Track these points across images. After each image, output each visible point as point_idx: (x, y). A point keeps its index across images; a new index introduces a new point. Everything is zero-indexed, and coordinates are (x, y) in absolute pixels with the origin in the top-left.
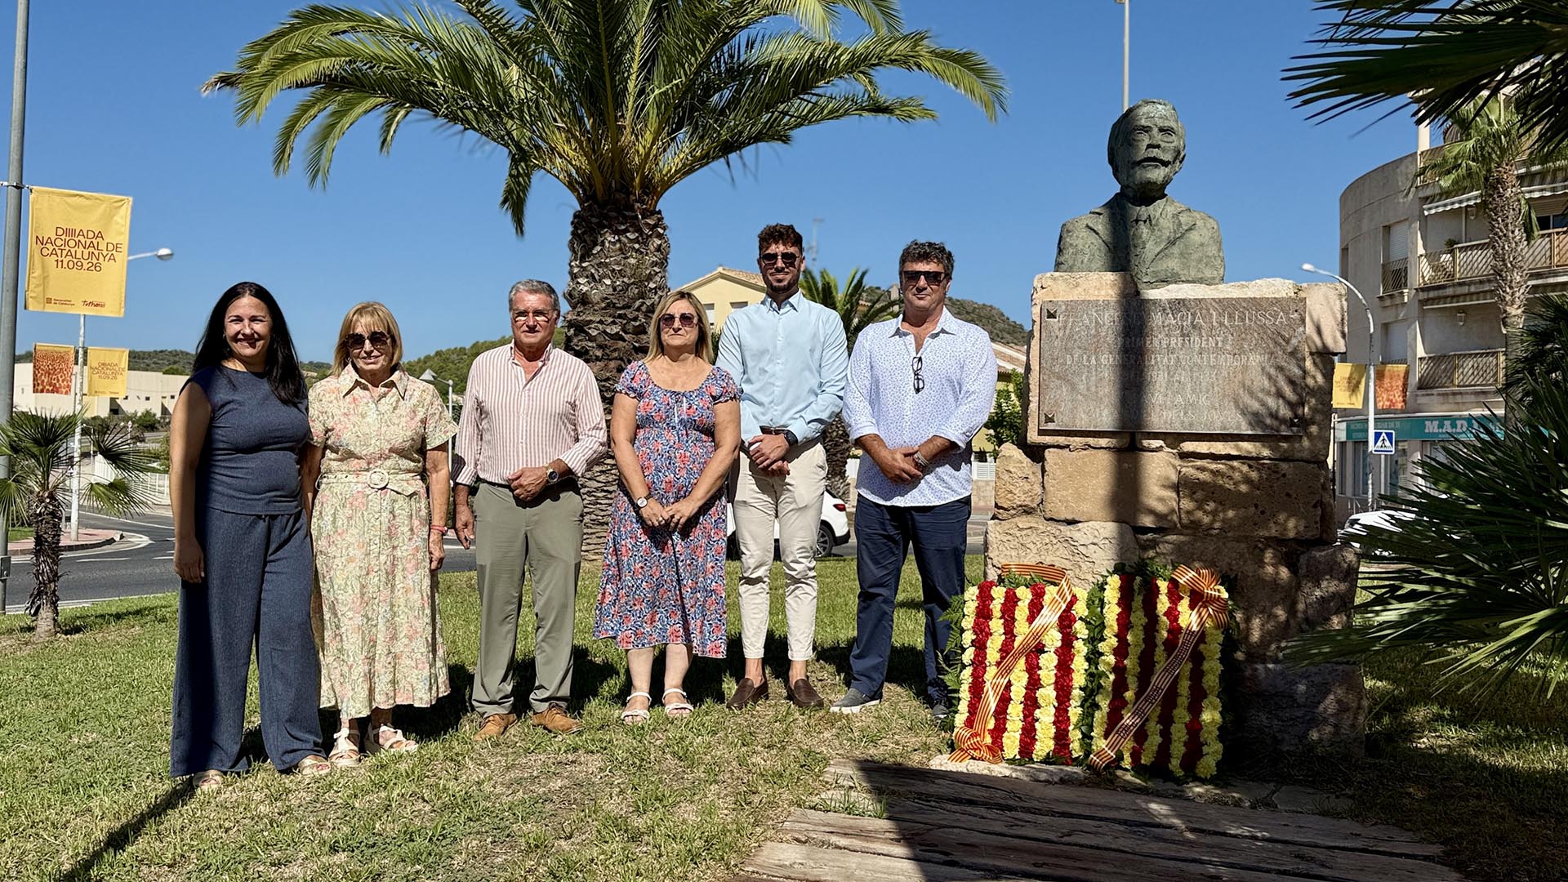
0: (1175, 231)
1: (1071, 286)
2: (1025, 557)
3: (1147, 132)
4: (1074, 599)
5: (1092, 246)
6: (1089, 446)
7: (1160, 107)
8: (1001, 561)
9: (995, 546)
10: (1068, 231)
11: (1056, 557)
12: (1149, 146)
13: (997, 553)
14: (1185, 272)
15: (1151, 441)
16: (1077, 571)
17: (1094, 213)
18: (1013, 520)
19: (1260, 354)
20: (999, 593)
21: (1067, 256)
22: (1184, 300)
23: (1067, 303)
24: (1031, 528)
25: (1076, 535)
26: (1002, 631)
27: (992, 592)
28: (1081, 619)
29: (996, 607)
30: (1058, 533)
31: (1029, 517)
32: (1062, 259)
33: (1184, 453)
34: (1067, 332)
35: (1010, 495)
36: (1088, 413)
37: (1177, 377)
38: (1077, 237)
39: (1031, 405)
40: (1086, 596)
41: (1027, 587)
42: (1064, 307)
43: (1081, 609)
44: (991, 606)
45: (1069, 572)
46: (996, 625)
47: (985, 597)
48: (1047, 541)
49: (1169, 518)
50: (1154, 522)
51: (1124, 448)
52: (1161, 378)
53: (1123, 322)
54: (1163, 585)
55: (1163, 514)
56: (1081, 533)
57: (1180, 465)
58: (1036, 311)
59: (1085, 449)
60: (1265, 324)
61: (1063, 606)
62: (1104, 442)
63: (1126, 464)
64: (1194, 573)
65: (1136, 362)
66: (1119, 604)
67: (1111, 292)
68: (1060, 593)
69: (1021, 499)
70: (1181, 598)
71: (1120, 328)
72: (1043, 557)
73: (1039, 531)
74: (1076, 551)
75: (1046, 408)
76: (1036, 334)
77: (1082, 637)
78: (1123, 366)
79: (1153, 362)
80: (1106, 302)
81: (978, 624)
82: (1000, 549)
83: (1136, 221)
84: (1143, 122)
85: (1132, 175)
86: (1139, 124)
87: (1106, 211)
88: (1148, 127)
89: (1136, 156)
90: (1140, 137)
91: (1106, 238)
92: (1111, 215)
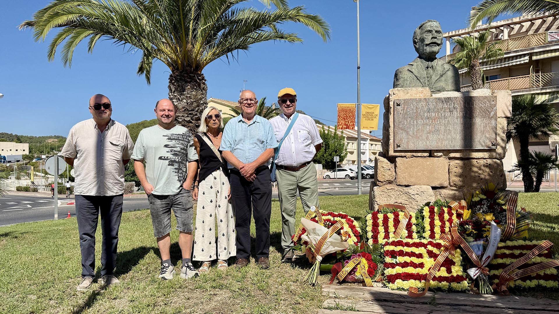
0: (443, 71)
1: (406, 93)
2: (390, 200)
3: (431, 32)
4: (411, 217)
5: (410, 78)
6: (414, 156)
7: (435, 23)
8: (381, 202)
9: (378, 197)
10: (400, 72)
11: (402, 200)
12: (432, 38)
13: (379, 199)
14: (447, 87)
15: (438, 153)
16: (411, 204)
17: (409, 65)
18: (385, 186)
19: (480, 118)
20: (381, 216)
21: (400, 82)
22: (450, 98)
23: (404, 100)
24: (392, 189)
25: (410, 191)
26: (384, 231)
27: (378, 216)
28: (414, 224)
29: (380, 221)
30: (403, 190)
31: (391, 185)
32: (398, 83)
33: (451, 157)
34: (405, 111)
35: (383, 176)
36: (413, 143)
37: (448, 128)
38: (404, 74)
39: (391, 141)
40: (415, 215)
41: (391, 213)
42: (403, 102)
43: (414, 221)
44: (378, 222)
45: (408, 205)
46: (381, 229)
47: (375, 218)
48: (399, 194)
49: (445, 183)
50: (440, 185)
51: (427, 157)
52: (442, 129)
53: (427, 107)
54: (446, 210)
55: (443, 181)
56: (411, 190)
57: (449, 162)
58: (391, 104)
59: (412, 157)
60: (481, 106)
61: (407, 220)
62: (419, 154)
63: (428, 163)
64: (457, 203)
65: (432, 122)
66: (429, 218)
67: (421, 95)
68: (405, 215)
69: (388, 178)
70: (453, 214)
71: (426, 109)
72: (397, 200)
73: (395, 190)
74: (410, 197)
75: (396, 142)
76: (392, 113)
77: (415, 231)
78: (427, 124)
79: (439, 122)
80: (420, 99)
81: (374, 229)
82: (380, 197)
83: (427, 68)
84: (429, 29)
85: (426, 50)
86: (427, 29)
87: (415, 64)
88: (431, 30)
89: (427, 42)
90: (428, 34)
91: (416, 74)
92: (417, 65)
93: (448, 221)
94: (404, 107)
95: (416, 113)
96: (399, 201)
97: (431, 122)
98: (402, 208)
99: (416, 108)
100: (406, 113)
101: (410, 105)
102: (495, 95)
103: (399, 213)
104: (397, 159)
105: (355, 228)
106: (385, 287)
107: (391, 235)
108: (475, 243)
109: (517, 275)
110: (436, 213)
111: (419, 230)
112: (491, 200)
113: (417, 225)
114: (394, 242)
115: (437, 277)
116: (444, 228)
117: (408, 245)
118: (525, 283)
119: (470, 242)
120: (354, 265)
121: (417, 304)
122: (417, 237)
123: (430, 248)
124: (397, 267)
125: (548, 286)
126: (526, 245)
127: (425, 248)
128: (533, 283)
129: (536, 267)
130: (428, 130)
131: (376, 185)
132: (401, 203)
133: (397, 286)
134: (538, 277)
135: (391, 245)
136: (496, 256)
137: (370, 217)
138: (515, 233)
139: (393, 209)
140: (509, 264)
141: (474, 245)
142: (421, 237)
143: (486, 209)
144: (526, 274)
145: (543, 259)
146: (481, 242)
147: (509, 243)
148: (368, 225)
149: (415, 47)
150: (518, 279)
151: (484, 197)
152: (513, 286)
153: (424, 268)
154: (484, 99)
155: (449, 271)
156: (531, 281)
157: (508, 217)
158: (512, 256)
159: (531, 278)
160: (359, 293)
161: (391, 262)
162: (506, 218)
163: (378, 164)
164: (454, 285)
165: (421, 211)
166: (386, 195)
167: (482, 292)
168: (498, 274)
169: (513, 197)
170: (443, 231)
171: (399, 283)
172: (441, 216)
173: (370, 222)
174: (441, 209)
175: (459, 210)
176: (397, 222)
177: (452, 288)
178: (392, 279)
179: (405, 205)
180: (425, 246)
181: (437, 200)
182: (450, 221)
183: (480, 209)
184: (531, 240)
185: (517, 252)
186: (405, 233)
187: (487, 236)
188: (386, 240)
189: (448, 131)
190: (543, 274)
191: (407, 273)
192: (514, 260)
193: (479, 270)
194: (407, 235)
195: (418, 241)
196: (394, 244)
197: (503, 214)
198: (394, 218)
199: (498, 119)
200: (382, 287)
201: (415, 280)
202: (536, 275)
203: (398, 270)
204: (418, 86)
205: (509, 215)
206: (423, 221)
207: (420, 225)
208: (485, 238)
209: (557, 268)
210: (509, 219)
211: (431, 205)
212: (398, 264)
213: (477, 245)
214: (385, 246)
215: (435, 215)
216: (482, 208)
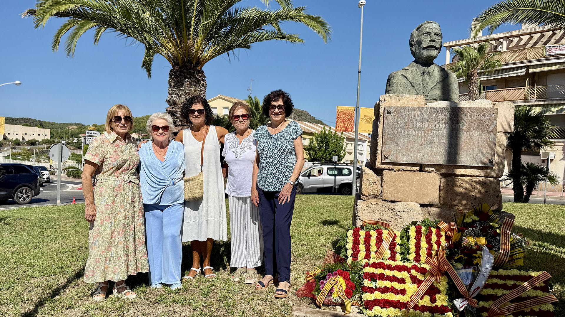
0: (440, 78)
1: (397, 100)
2: (374, 216)
3: (429, 35)
4: (395, 236)
5: (404, 83)
6: (403, 169)
7: (434, 24)
8: (364, 218)
9: (361, 211)
10: (394, 77)
11: (387, 217)
12: (431, 41)
13: (362, 214)
14: (443, 96)
15: (429, 168)
16: (396, 222)
17: (404, 69)
18: (369, 200)
19: (478, 132)
20: (362, 233)
21: (393, 88)
22: (446, 108)
23: (396, 108)
24: (377, 204)
25: (396, 208)
26: (365, 250)
27: (360, 233)
28: (398, 244)
29: (362, 239)
30: (388, 206)
31: (376, 199)
32: (390, 89)
33: (442, 173)
34: (396, 120)
35: (368, 190)
36: (403, 155)
37: (441, 141)
39: (378, 152)
40: (400, 234)
41: (374, 231)
42: (394, 109)
43: (398, 240)
44: (359, 239)
45: (393, 223)
46: (362, 247)
47: (356, 235)
48: (384, 210)
49: (435, 200)
50: (429, 202)
51: (417, 171)
52: (435, 141)
53: (420, 117)
54: (434, 230)
55: (433, 199)
56: (398, 207)
57: (440, 179)
58: (381, 111)
59: (400, 171)
60: (480, 119)
61: (391, 239)
62: (409, 168)
63: (418, 178)
64: (447, 224)
65: (425, 134)
66: (415, 238)
67: (414, 103)
68: (389, 234)
69: (372, 191)
70: (442, 236)
71: (418, 119)
72: (382, 217)
73: (380, 206)
74: (396, 214)
75: (385, 153)
76: (382, 121)
77: (399, 252)
78: (419, 135)
79: (432, 134)
80: (413, 108)
81: (354, 247)
82: (363, 213)
83: (423, 73)
84: (427, 30)
85: (423, 53)
86: (426, 31)
87: (410, 69)
88: (430, 32)
89: (425, 45)
90: (426, 37)
91: (411, 80)
92: (412, 70)
93: (435, 243)
94: (395, 116)
95: (407, 122)
96: (384, 218)
97: (423, 134)
98: (387, 226)
99: (408, 116)
100: (397, 122)
101: (402, 113)
102: (496, 107)
103: (383, 231)
104: (385, 172)
106: (361, 313)
107: (373, 255)
108: (464, 271)
109: (508, 310)
110: (423, 234)
111: (403, 251)
112: (484, 222)
113: (401, 245)
114: (374, 263)
115: (420, 306)
116: (431, 251)
117: (389, 268)
119: (458, 269)
120: (331, 287)
122: (400, 259)
123: (413, 272)
124: (376, 292)
126: (521, 275)
127: (408, 273)
129: (531, 302)
130: (420, 142)
131: (360, 199)
132: (386, 220)
133: (375, 314)
134: (532, 313)
135: (371, 267)
136: (486, 286)
137: (351, 233)
138: (508, 261)
139: (377, 226)
140: (501, 296)
141: (462, 273)
142: (405, 259)
143: (478, 232)
144: (519, 309)
145: (539, 293)
146: (471, 271)
147: (502, 272)
148: (348, 242)
149: (411, 50)
150: (510, 314)
151: (477, 218)
153: (405, 295)
154: (484, 110)
155: (433, 300)
157: (502, 242)
158: (505, 287)
159: (523, 314)
161: (370, 286)
162: (500, 244)
163: (364, 176)
164: (438, 316)
165: (407, 230)
166: (370, 210)
168: (488, 307)
169: (509, 220)
170: (429, 255)
171: (377, 310)
172: (428, 237)
173: (350, 239)
174: (428, 230)
175: (448, 232)
176: (379, 240)
178: (369, 305)
179: (390, 223)
180: (408, 270)
181: (425, 219)
182: (438, 243)
183: (472, 231)
184: (526, 270)
186: (388, 253)
187: (477, 264)
188: (366, 260)
189: (441, 144)
190: (538, 310)
191: (386, 300)
192: (506, 292)
193: (467, 301)
194: (390, 256)
195: (400, 263)
196: (374, 265)
197: (496, 239)
198: (377, 237)
199: (498, 134)
200: (359, 313)
201: (395, 308)
202: (530, 310)
203: (378, 295)
204: (412, 93)
205: (503, 240)
206: (408, 241)
207: (404, 246)
208: (475, 265)
209: (554, 304)
210: (503, 244)
211: (419, 224)
212: (377, 289)
213: (466, 273)
214: (365, 267)
215: (422, 236)
216: (474, 230)
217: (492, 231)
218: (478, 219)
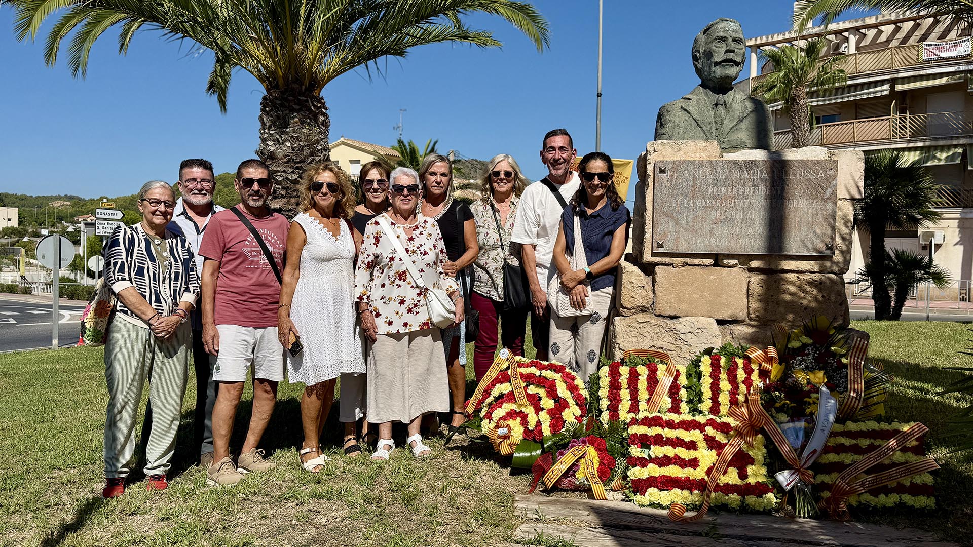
0: (744, 112)
1: (676, 150)
2: (642, 342)
4: (678, 374)
5: (686, 122)
6: (687, 264)
7: (732, 24)
8: (626, 345)
9: (621, 335)
10: (668, 111)
11: (664, 342)
12: (727, 51)
13: (623, 340)
14: (750, 141)
15: (730, 261)
16: (679, 351)
17: (685, 98)
18: (634, 316)
19: (807, 199)
21: (667, 129)
22: (755, 161)
23: (673, 163)
26: (629, 398)
27: (620, 370)
28: (683, 387)
29: (624, 380)
30: (665, 325)
32: (663, 131)
33: (751, 268)
34: (673, 183)
35: (632, 299)
36: (687, 240)
37: (749, 216)
38: (675, 115)
39: (646, 235)
40: (685, 370)
41: (644, 366)
42: (671, 165)
43: (683, 381)
44: (620, 381)
45: (673, 352)
46: (625, 394)
47: (614, 374)
48: (658, 331)
49: (741, 314)
50: (731, 316)
51: (711, 266)
52: (738, 216)
53: (712, 177)
54: (740, 362)
55: (738, 311)
56: (682, 325)
57: (749, 277)
58: (650, 168)
59: (684, 266)
60: (810, 178)
61: (672, 379)
62: (697, 261)
63: (712, 277)
64: (761, 352)
65: (721, 204)
66: (711, 376)
67: (703, 155)
68: (668, 370)
69: (639, 301)
70: (753, 371)
71: (710, 181)
72: (655, 342)
73: (652, 324)
74: (678, 338)
75: (657, 238)
76: (651, 184)
77: (685, 400)
78: (712, 207)
79: (733, 205)
80: (701, 162)
81: (612, 394)
82: (625, 337)
83: (716, 105)
84: (721, 34)
85: (714, 72)
86: (718, 35)
87: (694, 97)
88: (725, 37)
89: (717, 58)
90: (719, 44)
91: (695, 116)
92: (698, 100)
93: (743, 382)
94: (672, 176)
95: (692, 186)
96: (659, 344)
97: (719, 204)
98: (664, 358)
99: (694, 177)
100: (676, 186)
101: (684, 171)
102: (834, 158)
103: (658, 366)
104: (659, 270)
105: (577, 390)
106: (627, 501)
107: (643, 405)
108: (791, 425)
109: (863, 485)
110: (723, 368)
111: (692, 398)
112: (822, 346)
113: (688, 388)
114: (646, 418)
116: (737, 396)
117: (671, 425)
118: (876, 499)
119: (782, 423)
120: (573, 460)
121: (684, 535)
122: (688, 410)
123: (710, 431)
124: (651, 465)
125: (917, 506)
126: (882, 430)
127: (701, 432)
128: (890, 500)
129: (898, 471)
130: (713, 217)
131: (618, 314)
132: (662, 348)
133: (650, 500)
134: (901, 489)
135: (642, 425)
136: (827, 450)
137: (605, 371)
138: (861, 408)
139: (648, 359)
140: (850, 465)
141: (789, 428)
142: (695, 411)
143: (812, 362)
144: (879, 484)
145: (911, 457)
146: (802, 424)
147: (851, 426)
148: (602, 386)
149: (695, 66)
150: (865, 492)
151: (810, 342)
152: (854, 504)
153: (698, 469)
154: (815, 164)
155: (743, 475)
156: (887, 496)
157: (851, 378)
158: (856, 449)
159: (887, 491)
160: (580, 512)
161: (640, 457)
162: (847, 381)
163: (624, 277)
164: (751, 500)
165: (696, 363)
167: (799, 513)
168: (830, 482)
169: (860, 341)
170: (734, 402)
171: (653, 494)
172: (732, 373)
173: (605, 382)
174: (731, 361)
175: (763, 364)
176: (653, 382)
177: (747, 505)
178: (640, 486)
179: (669, 352)
181: (725, 345)
182: (748, 382)
183: (801, 362)
184: (889, 421)
185: (865, 443)
186: (667, 402)
187: (812, 414)
188: (632, 415)
189: (749, 221)
190: (909, 484)
191: (667, 476)
192: (858, 458)
193: (797, 474)
194: (670, 406)
195: (688, 417)
196: (647, 422)
197: (841, 373)
198: (648, 375)
199: (839, 201)
200: (623, 500)
201: (682, 489)
202: (895, 484)
203: (653, 470)
204: (699, 138)
205: (852, 375)
206: (699, 381)
207: (693, 389)
208: (808, 416)
209: (934, 473)
210: (853, 382)
211: (715, 353)
212: (652, 460)
213: (794, 428)
214: (631, 425)
215: (722, 372)
216: (804, 360)
217: (833, 360)
218: (812, 341)
